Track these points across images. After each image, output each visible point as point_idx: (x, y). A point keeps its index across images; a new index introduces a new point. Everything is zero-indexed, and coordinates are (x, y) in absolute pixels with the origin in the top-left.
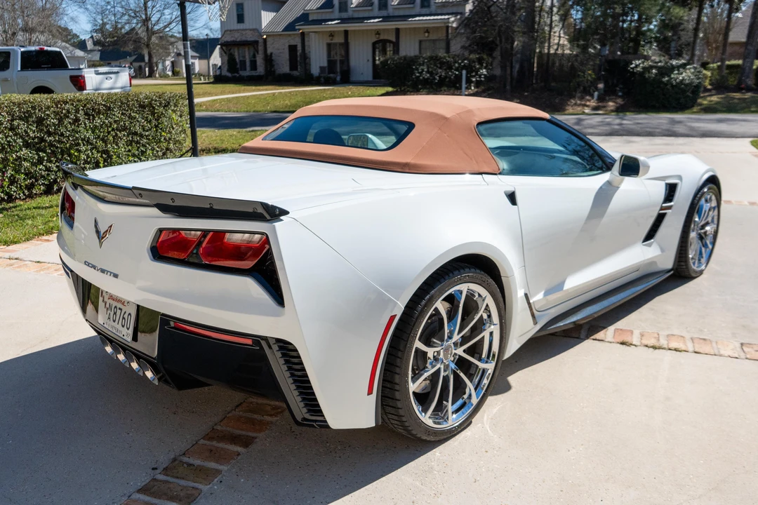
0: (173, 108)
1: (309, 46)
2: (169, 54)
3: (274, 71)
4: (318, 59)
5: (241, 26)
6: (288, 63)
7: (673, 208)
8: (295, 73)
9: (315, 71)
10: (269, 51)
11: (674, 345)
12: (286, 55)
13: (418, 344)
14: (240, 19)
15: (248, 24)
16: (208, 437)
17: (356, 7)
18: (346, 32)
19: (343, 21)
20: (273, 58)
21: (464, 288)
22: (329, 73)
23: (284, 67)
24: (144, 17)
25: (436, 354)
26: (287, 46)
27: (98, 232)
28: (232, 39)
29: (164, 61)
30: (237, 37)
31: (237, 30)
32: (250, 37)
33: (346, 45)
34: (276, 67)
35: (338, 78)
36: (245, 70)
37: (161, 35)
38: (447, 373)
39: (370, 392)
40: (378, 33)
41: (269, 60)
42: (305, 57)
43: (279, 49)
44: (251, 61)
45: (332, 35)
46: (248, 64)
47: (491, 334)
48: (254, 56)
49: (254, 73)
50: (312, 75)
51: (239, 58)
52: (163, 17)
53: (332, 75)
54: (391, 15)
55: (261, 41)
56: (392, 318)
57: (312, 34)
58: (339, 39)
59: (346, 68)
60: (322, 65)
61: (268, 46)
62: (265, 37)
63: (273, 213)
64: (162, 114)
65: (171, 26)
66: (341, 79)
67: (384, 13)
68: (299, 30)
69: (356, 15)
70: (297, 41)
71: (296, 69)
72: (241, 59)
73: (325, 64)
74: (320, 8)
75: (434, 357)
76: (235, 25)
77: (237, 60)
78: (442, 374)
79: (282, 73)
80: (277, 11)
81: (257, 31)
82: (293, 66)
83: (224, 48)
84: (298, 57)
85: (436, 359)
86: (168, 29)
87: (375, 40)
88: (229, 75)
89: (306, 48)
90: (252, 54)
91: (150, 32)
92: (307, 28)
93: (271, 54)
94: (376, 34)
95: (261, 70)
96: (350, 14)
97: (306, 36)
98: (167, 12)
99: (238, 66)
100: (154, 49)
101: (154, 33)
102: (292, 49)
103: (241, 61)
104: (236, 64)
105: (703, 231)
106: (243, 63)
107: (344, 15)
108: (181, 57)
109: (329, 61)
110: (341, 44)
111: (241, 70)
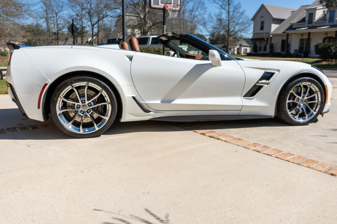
1: (291, 40)
2: (236, 45)
3: (273, 52)
4: (295, 46)
5: (262, 31)
6: (280, 48)
7: (269, 85)
8: (283, 53)
9: (292, 51)
10: (272, 42)
12: (280, 44)
14: (262, 28)
15: (265, 30)
17: (317, 21)
18: (309, 33)
19: (310, 28)
20: (274, 46)
22: (299, 53)
23: (278, 49)
24: (227, 29)
26: (281, 40)
28: (257, 37)
29: (234, 48)
30: (260, 36)
31: (260, 33)
32: (265, 36)
33: (309, 40)
34: (274, 49)
35: (302, 55)
36: (261, 51)
37: (233, 37)
39: (39, 108)
40: (326, 33)
41: (272, 46)
42: (289, 46)
43: (277, 42)
45: (302, 35)
46: (263, 48)
48: (266, 45)
49: (265, 52)
50: (290, 53)
52: (235, 29)
54: (335, 24)
55: (270, 38)
56: (46, 85)
57: (293, 35)
58: (306, 37)
59: (307, 50)
60: (296, 49)
61: (272, 40)
62: (271, 36)
65: (238, 33)
66: (304, 55)
67: (332, 24)
68: (286, 32)
69: (316, 25)
70: (285, 38)
71: (284, 51)
72: (260, 46)
73: (297, 48)
74: (299, 22)
76: (259, 31)
79: (277, 52)
80: (279, 24)
81: (268, 33)
82: (283, 49)
83: (253, 41)
84: (285, 45)
86: (236, 34)
87: (324, 37)
88: (253, 53)
89: (289, 41)
91: (229, 36)
92: (290, 32)
93: (273, 44)
94: (325, 34)
95: (268, 51)
96: (313, 24)
97: (289, 37)
98: (237, 27)
99: (258, 49)
100: (230, 42)
101: (230, 36)
102: (283, 41)
103: (259, 47)
106: (260, 48)
107: (310, 25)
108: (241, 46)
109: (300, 47)
110: (306, 39)
111: (259, 51)
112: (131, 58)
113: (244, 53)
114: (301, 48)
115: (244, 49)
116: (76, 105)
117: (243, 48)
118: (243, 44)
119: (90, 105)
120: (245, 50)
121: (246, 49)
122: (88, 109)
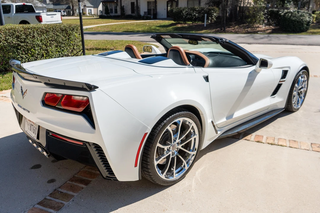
0: (75, 31)
1: (140, 3)
3: (125, 14)
4: (143, 9)
6: (131, 10)
7: (285, 81)
8: (134, 14)
9: (142, 13)
10: (122, 5)
11: (280, 143)
12: (130, 7)
13: (158, 145)
16: (71, 180)
20: (124, 8)
21: (181, 120)
22: (148, 15)
23: (129, 12)
25: (168, 148)
26: (130, 2)
27: (22, 92)
33: (155, 2)
34: (125, 11)
35: (152, 17)
36: (112, 13)
38: (173, 156)
39: (136, 166)
41: (122, 9)
42: (138, 7)
43: (127, 4)
44: (115, 9)
46: (114, 10)
47: (195, 139)
48: (116, 7)
49: (116, 14)
50: (141, 15)
51: (110, 8)
53: (149, 16)
56: (146, 134)
59: (155, 12)
60: (145, 11)
61: (122, 3)
63: (91, 88)
64: (71, 34)
66: (153, 17)
70: (134, 1)
71: (134, 13)
72: (111, 8)
73: (146, 11)
75: (167, 149)
77: (109, 9)
78: (171, 157)
79: (128, 14)
82: (133, 11)
83: (103, 3)
84: (135, 7)
85: (168, 150)
88: (105, 15)
89: (138, 4)
90: (115, 6)
93: (123, 6)
95: (119, 13)
100: (75, 3)
102: (133, 4)
103: (110, 9)
104: (109, 10)
105: (300, 91)
106: (112, 10)
108: (86, 7)
109: (148, 9)
110: (153, 2)
111: (111, 13)
112: (207, 79)
113: (89, 14)
115: (89, 10)
117: (87, 9)
118: (87, 5)
121: (91, 10)
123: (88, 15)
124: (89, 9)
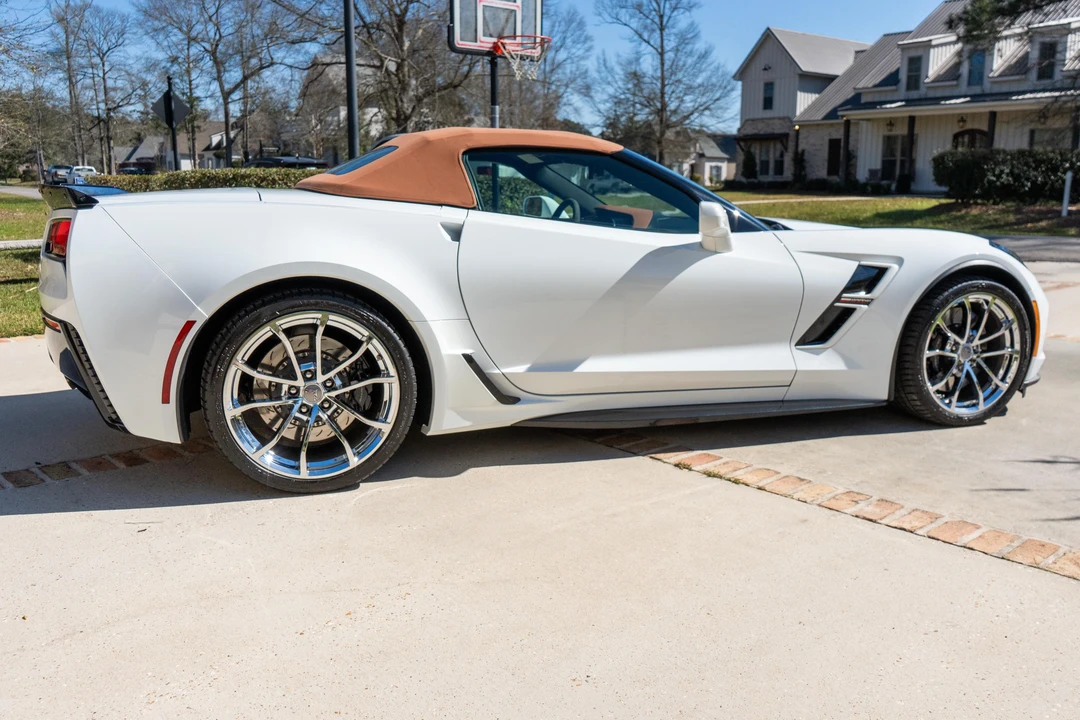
1: (857, 140)
2: (687, 155)
3: (806, 176)
4: (869, 157)
5: (768, 114)
6: (826, 164)
7: (873, 305)
8: (835, 179)
9: (862, 175)
10: (800, 149)
12: (825, 153)
14: (768, 103)
15: (778, 110)
17: (933, 82)
18: (912, 120)
19: (909, 102)
20: (805, 158)
22: (883, 179)
23: (819, 169)
24: (659, 105)
26: (827, 139)
28: (756, 131)
29: (682, 163)
30: (761, 129)
31: (762, 120)
32: (778, 128)
33: (911, 140)
34: (808, 170)
35: (893, 187)
36: (767, 173)
37: (678, 129)
39: (166, 400)
40: (962, 119)
41: (800, 160)
42: (851, 157)
43: (814, 145)
44: (776, 162)
45: (891, 123)
46: (772, 165)
48: (782, 156)
49: (779, 179)
50: (857, 181)
51: (760, 156)
52: (683, 105)
53: (884, 182)
54: (987, 91)
55: (792, 133)
56: (189, 325)
57: (864, 124)
58: (901, 130)
59: (906, 172)
60: (873, 167)
61: (800, 141)
62: (797, 127)
65: (692, 118)
66: (897, 187)
67: (977, 90)
68: (843, 116)
69: (932, 94)
70: (839, 134)
71: (837, 174)
72: (764, 158)
73: (877, 165)
74: (875, 86)
76: (759, 112)
77: (758, 161)
79: (815, 177)
80: (819, 91)
81: (789, 120)
82: (833, 168)
83: (742, 143)
84: (840, 154)
86: (687, 122)
87: (957, 130)
88: (744, 180)
89: (851, 139)
90: (778, 154)
91: (666, 125)
92: (854, 114)
93: (803, 151)
94: (959, 121)
95: (788, 173)
96: (922, 92)
97: (853, 129)
98: (687, 98)
99: (758, 168)
100: (667, 147)
101: (668, 127)
102: (834, 145)
103: (762, 162)
104: (755, 165)
106: (765, 164)
107: (914, 94)
108: (704, 159)
109: (884, 162)
110: (903, 137)
111: (761, 174)
112: (456, 233)
113: (711, 180)
114: (888, 165)
115: (711, 168)
116: (285, 388)
117: (708, 166)
118: (708, 153)
119: (329, 384)
120: (714, 172)
121: (718, 169)
122: (326, 400)
123: (708, 183)
124: (714, 164)
